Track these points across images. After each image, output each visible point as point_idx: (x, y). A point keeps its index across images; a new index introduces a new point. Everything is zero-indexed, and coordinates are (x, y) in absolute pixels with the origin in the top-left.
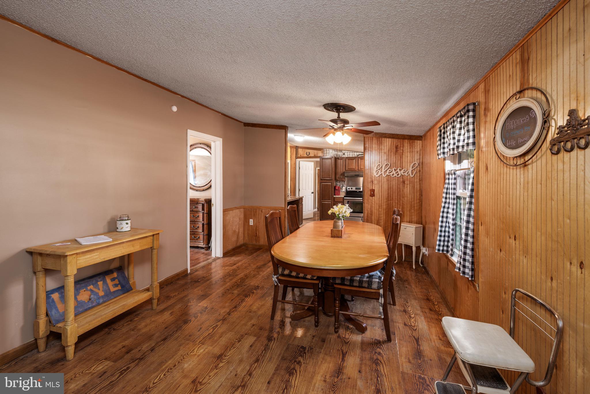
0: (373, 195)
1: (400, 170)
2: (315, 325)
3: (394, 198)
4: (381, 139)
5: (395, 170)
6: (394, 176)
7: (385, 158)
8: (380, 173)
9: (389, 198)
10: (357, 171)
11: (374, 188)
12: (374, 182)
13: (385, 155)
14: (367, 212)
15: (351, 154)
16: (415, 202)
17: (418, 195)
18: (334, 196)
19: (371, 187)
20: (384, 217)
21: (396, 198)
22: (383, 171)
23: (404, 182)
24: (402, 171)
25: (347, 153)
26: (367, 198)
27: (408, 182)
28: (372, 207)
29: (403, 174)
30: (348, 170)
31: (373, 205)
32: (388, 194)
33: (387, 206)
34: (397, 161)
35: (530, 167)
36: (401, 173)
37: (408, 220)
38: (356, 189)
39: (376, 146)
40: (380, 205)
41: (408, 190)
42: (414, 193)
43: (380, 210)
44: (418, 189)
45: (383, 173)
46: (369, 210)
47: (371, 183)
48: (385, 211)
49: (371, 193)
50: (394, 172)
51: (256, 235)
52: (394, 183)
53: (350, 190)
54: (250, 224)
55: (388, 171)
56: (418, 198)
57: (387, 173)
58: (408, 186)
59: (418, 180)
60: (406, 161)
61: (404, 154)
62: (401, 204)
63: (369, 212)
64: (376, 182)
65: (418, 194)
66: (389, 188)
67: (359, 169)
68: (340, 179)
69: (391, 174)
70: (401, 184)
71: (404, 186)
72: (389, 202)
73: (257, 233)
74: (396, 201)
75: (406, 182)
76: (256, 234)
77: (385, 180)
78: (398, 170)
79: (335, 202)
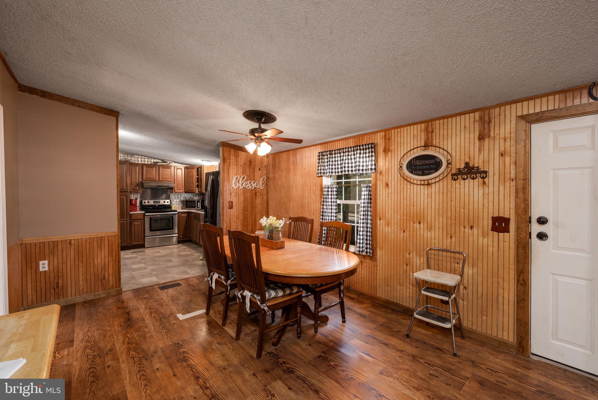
0: (231, 207)
1: (254, 183)
2: (298, 336)
3: (249, 209)
4: (237, 151)
5: (250, 183)
6: (249, 188)
7: (241, 171)
8: (238, 185)
9: (245, 209)
10: (158, 181)
11: (232, 201)
12: (232, 194)
13: (241, 168)
14: (226, 225)
15: (146, 160)
16: (264, 211)
17: (266, 206)
18: (131, 213)
19: (230, 199)
20: (241, 228)
21: (250, 208)
22: (241, 183)
23: (256, 194)
24: (255, 184)
25: (141, 158)
26: (226, 211)
27: (259, 195)
28: (231, 219)
29: (256, 187)
30: (147, 179)
31: (232, 218)
32: (244, 205)
33: (243, 217)
34: (250, 175)
35: (433, 185)
36: (254, 185)
37: (259, 229)
38: (154, 203)
39: (234, 158)
40: (238, 217)
41: (259, 201)
42: (263, 203)
43: (238, 221)
44: (266, 200)
45: (240, 185)
46: (228, 223)
47: (230, 195)
48: (241, 222)
49: (229, 205)
50: (249, 185)
51: (58, 286)
52: (249, 194)
53: (147, 204)
54: (41, 270)
55: (244, 184)
56: (266, 207)
57: (244, 186)
58: (259, 197)
59: (266, 192)
60: (257, 175)
61: (256, 168)
62: (254, 214)
63: (228, 225)
64: (234, 194)
65: (266, 204)
66: (245, 200)
67: (161, 179)
68: (136, 191)
69: (247, 186)
70: (254, 195)
71: (256, 198)
72: (245, 213)
73: (60, 282)
74: (250, 212)
75: (257, 194)
76: (58, 283)
77: (241, 192)
78: (252, 183)
79: (131, 221)
